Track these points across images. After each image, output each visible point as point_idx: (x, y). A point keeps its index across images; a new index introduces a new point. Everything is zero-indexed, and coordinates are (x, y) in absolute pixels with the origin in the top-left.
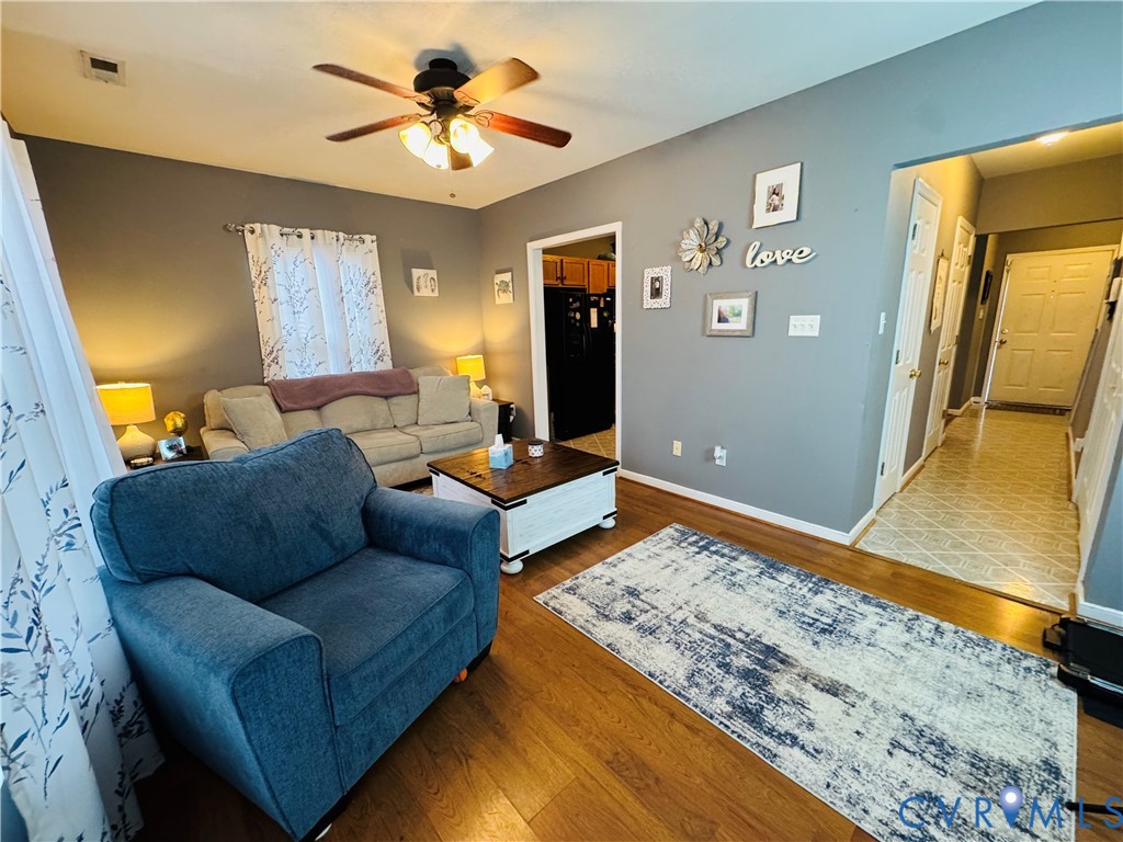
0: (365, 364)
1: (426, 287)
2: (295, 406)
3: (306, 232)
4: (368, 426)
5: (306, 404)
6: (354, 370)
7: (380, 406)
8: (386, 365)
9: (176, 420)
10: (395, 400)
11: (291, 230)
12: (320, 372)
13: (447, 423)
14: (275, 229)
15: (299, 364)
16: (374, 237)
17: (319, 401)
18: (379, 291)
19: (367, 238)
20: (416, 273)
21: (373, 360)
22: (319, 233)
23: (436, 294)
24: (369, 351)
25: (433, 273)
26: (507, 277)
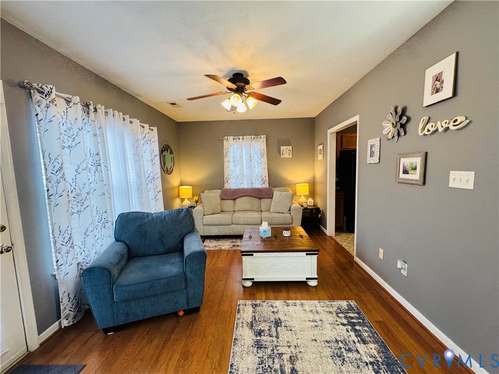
0: (258, 185)
1: (286, 153)
2: (226, 198)
3: (241, 137)
4: (249, 209)
5: (230, 198)
6: (253, 187)
7: (256, 201)
8: (266, 185)
9: (196, 198)
10: (263, 200)
11: (236, 137)
12: (241, 187)
13: (280, 213)
14: (232, 138)
15: (235, 182)
16: (265, 136)
17: (235, 197)
18: (265, 156)
19: (262, 136)
20: (282, 148)
21: (261, 183)
22: (245, 137)
23: (291, 156)
24: (260, 179)
25: (290, 148)
26: (321, 147)
